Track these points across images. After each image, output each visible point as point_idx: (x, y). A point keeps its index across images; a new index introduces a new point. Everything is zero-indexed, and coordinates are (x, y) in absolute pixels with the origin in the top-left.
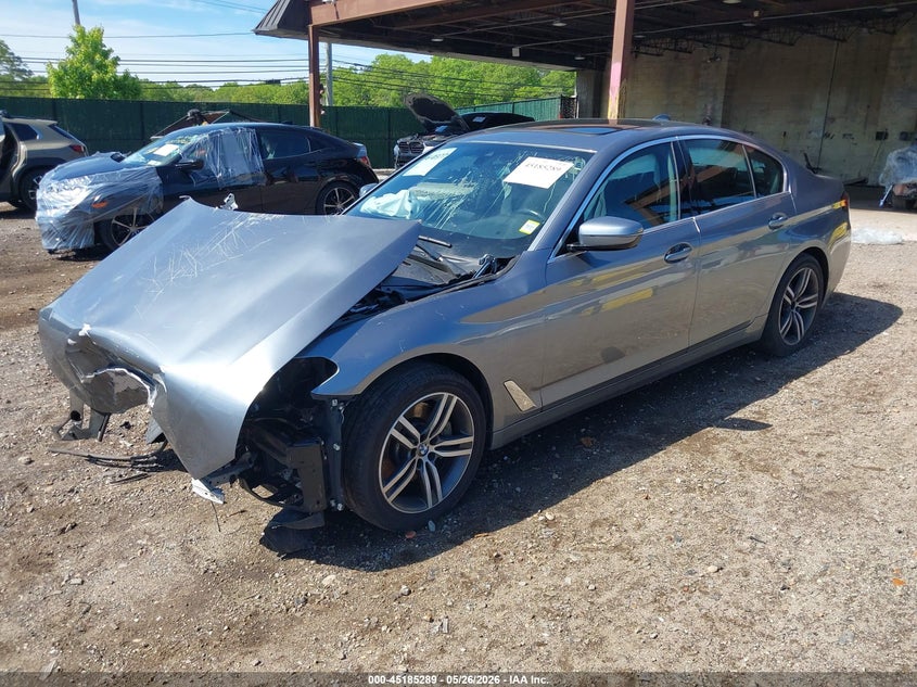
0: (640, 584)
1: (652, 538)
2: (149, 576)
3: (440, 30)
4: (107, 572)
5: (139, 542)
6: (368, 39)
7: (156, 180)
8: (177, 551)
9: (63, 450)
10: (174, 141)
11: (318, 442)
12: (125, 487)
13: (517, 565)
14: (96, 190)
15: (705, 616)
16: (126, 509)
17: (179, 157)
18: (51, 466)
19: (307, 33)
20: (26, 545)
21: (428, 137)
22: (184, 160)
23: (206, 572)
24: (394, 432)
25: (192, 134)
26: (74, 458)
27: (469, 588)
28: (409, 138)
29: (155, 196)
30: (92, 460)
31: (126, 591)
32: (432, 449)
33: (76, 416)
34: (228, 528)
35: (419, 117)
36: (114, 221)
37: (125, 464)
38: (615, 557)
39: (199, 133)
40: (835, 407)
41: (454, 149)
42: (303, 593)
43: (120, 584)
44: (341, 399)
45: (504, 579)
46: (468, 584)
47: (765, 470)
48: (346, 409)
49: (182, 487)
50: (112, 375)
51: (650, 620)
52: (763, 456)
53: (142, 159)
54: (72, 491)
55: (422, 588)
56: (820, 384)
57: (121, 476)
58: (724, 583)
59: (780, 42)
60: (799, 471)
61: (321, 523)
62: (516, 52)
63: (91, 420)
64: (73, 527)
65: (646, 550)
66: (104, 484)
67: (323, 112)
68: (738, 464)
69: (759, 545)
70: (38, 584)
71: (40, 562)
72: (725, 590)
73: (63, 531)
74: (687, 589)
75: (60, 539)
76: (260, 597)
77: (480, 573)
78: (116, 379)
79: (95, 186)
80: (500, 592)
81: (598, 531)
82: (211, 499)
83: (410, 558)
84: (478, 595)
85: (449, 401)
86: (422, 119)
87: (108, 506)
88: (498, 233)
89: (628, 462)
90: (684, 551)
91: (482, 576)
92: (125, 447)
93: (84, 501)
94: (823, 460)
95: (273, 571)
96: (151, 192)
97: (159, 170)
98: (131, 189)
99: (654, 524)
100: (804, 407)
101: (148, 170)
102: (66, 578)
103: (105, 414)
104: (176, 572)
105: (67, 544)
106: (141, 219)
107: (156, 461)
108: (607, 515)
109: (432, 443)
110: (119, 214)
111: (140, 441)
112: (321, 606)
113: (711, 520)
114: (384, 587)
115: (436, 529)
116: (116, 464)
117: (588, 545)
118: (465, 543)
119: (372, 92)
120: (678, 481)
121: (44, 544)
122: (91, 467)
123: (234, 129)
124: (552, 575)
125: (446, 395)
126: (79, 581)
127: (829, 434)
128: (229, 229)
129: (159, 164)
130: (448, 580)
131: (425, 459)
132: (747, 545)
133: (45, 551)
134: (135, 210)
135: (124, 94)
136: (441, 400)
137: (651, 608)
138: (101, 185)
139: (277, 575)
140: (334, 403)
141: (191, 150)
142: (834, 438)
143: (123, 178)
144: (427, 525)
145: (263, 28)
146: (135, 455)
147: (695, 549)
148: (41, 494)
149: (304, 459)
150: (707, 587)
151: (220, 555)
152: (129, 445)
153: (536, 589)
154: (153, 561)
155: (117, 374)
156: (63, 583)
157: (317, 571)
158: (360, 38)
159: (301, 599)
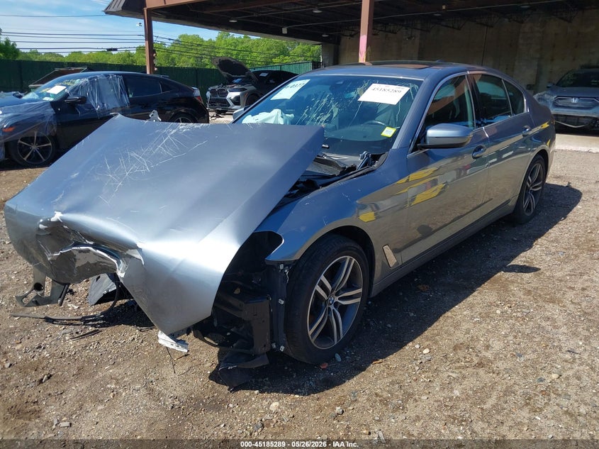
0: (508, 391)
1: (501, 356)
2: (126, 415)
3: (235, 14)
4: (89, 415)
5: (109, 386)
6: (184, 19)
7: (51, 111)
8: (143, 392)
9: (23, 314)
10: (62, 84)
11: (268, 299)
12: (83, 342)
13: (414, 383)
14: (5, 118)
15: (567, 412)
16: (90, 360)
17: (66, 96)
18: (16, 328)
19: (143, 13)
20: (12, 396)
21: (230, 86)
22: (71, 97)
23: (173, 407)
24: (317, 288)
25: (76, 78)
26: (34, 320)
27: (386, 405)
28: (217, 87)
29: (50, 123)
30: (48, 320)
31: (110, 429)
32: (336, 299)
33: (38, 287)
34: (180, 369)
35: (223, 73)
36: (19, 141)
37: (78, 322)
38: (481, 372)
39: (81, 78)
40: (576, 256)
41: (308, 81)
42: (258, 419)
43: (103, 423)
44: (286, 264)
45: (410, 395)
46: (385, 402)
47: (552, 301)
48: (290, 271)
49: (130, 338)
50: (75, 253)
51: (530, 419)
52: (546, 291)
53: (36, 97)
54: (40, 347)
55: (351, 408)
56: (556, 241)
57: (77, 333)
58: (568, 386)
59: (453, 27)
60: (576, 301)
61: (266, 362)
62: (285, 31)
63: (52, 289)
64: (49, 378)
65: (501, 365)
66: (65, 340)
67: (156, 69)
68: (532, 298)
69: (577, 356)
70: (31, 430)
71: (28, 409)
72: (571, 391)
73: (41, 381)
74: (545, 393)
75: (40, 388)
76: (225, 426)
77: (389, 392)
78: (78, 256)
79: (5, 116)
80: (410, 405)
81: (461, 354)
82: (177, 349)
83: (330, 384)
84: (396, 409)
85: (350, 262)
86: (225, 74)
87: (73, 358)
88: (365, 137)
89: (457, 301)
90: (528, 364)
91: (392, 395)
92: (73, 309)
93: (52, 355)
94: (586, 292)
95: (227, 402)
96: (47, 120)
97: (53, 104)
98: (33, 117)
99: (497, 345)
100: (556, 256)
101: (44, 104)
102: (56, 422)
103: (65, 284)
104: (147, 410)
105: (48, 392)
106: (40, 140)
107: (102, 319)
108: (461, 341)
109: (337, 295)
110: (23, 136)
111: (84, 303)
112: (277, 429)
113: (534, 340)
114: (321, 409)
115: (342, 360)
116: (69, 323)
117: (458, 365)
118: (368, 369)
119: (177, 59)
120: (498, 312)
121: (27, 394)
122: (50, 326)
123: (107, 76)
124: (443, 389)
125: (349, 257)
126: (67, 424)
127: (581, 275)
128: (165, 135)
129: (52, 99)
130: (368, 400)
131: (332, 307)
132: (568, 356)
133: (30, 400)
134: (36, 133)
135: (6, 55)
136: (345, 262)
137: (526, 409)
138: (10, 115)
139: (231, 405)
140: (282, 267)
141: (76, 90)
142: (586, 277)
143: (26, 110)
144: (335, 357)
145: (111, 10)
146: (84, 315)
147: (535, 362)
148: (14, 351)
149: (257, 313)
150: (557, 390)
151: (179, 392)
152: (76, 307)
153: (435, 401)
154: (125, 402)
155: (81, 251)
156: (54, 427)
157: (263, 399)
158: (179, 19)
159: (259, 424)
